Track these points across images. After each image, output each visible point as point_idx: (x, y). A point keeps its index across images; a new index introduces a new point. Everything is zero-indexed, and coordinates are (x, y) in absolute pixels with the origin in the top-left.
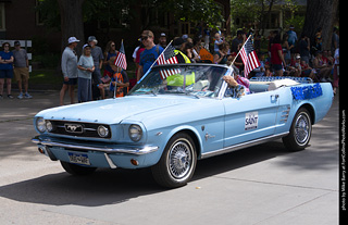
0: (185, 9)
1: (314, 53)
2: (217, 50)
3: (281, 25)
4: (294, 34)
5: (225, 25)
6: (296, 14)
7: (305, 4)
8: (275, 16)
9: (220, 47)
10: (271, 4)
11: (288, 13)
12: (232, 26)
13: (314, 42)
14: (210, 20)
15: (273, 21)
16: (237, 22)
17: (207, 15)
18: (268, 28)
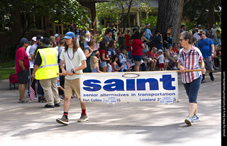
0: (59, 13)
1: (166, 46)
2: (88, 46)
3: (138, 25)
4: (149, 31)
5: (93, 26)
6: (150, 14)
7: (157, 6)
8: (133, 17)
9: (89, 44)
10: (130, 7)
11: (143, 14)
12: (98, 26)
13: (165, 38)
14: (80, 22)
15: (132, 21)
16: (102, 23)
17: (76, 18)
18: (128, 27)
